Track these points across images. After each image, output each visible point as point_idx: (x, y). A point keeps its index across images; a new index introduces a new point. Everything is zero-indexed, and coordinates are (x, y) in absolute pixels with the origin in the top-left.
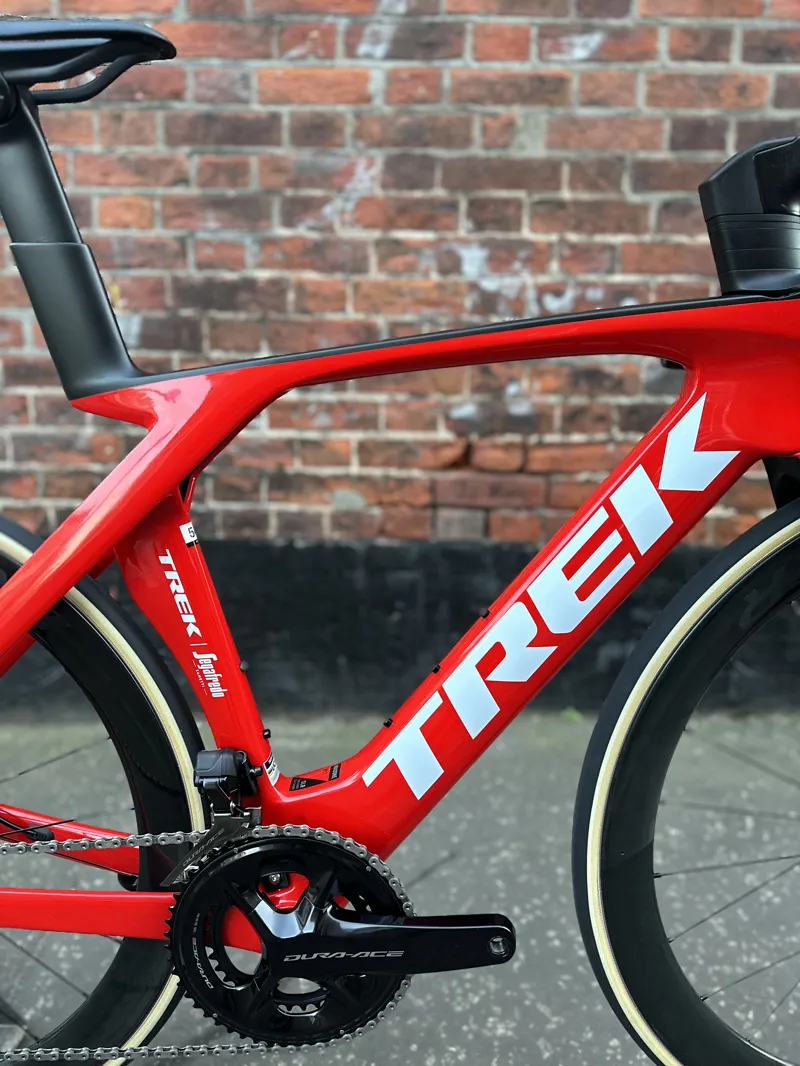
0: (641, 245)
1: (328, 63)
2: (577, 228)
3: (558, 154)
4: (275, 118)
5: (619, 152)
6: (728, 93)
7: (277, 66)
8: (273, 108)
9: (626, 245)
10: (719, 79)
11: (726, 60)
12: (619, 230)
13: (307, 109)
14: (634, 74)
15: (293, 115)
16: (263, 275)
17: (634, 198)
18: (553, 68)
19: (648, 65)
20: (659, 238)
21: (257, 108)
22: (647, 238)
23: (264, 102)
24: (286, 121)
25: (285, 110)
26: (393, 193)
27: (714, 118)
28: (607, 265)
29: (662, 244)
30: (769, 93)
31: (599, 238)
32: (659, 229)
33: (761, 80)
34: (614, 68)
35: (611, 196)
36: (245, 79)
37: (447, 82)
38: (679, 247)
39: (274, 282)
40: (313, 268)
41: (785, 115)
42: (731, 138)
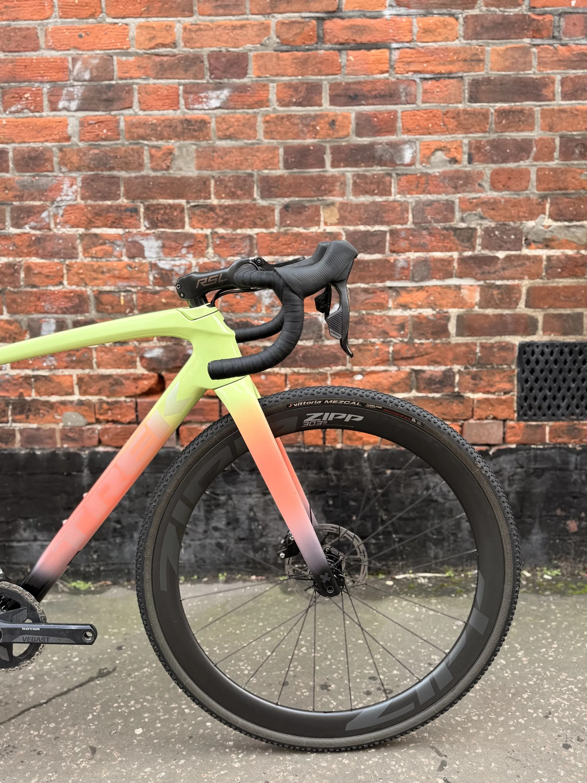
0: (271, 235)
1: (38, 114)
2: (224, 224)
3: (206, 173)
4: (3, 153)
5: (249, 171)
6: (322, 127)
7: (2, 117)
8: (1, 146)
9: (260, 235)
10: (316, 117)
11: (319, 104)
12: (254, 225)
13: (24, 146)
14: (254, 116)
15: (15, 150)
16: (1, 261)
17: (264, 203)
18: (197, 114)
19: (264, 110)
20: (282, 230)
22: (275, 230)
24: (11, 155)
25: (9, 147)
26: (90, 202)
28: (248, 250)
29: (286, 233)
30: (352, 127)
32: (282, 223)
33: (346, 117)
34: (240, 113)
35: (247, 201)
37: (122, 125)
39: (9, 266)
40: (37, 255)
41: (365, 140)
42: (328, 159)
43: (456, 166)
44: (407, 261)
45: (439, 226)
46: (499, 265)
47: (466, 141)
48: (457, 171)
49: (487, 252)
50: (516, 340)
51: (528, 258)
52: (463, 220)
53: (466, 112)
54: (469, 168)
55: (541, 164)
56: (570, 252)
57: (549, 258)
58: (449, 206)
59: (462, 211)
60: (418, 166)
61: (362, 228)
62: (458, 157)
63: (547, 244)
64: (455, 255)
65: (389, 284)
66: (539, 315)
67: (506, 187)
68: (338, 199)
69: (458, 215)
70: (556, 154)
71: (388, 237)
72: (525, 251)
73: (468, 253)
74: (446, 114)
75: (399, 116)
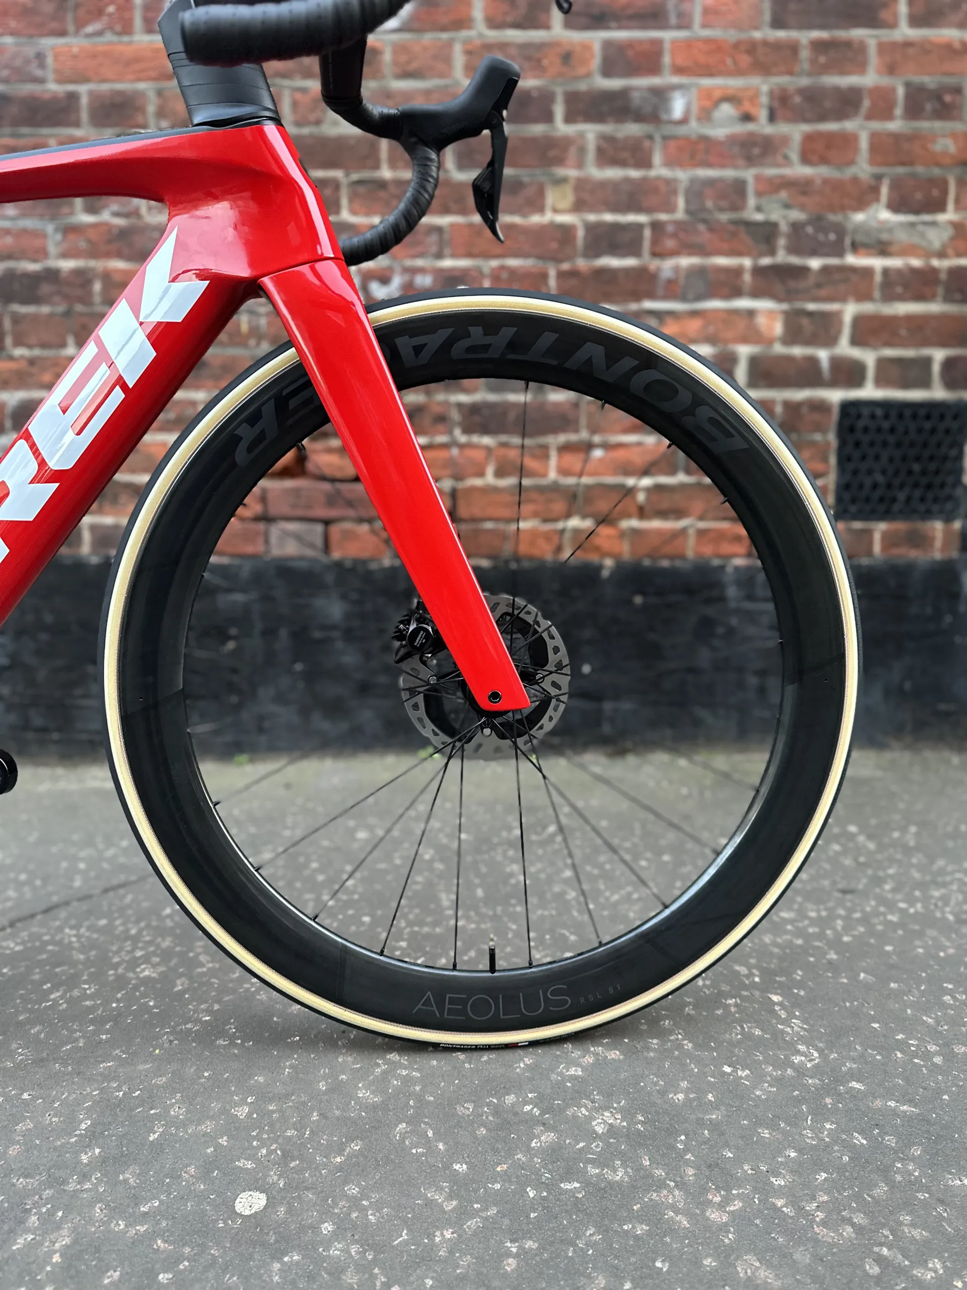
0: (471, 227)
1: (125, 39)
4: (73, 97)
6: (551, 61)
7: (74, 43)
8: (71, 88)
9: (452, 226)
10: (541, 46)
11: (547, 27)
13: (105, 87)
14: (450, 44)
15: (91, 93)
16: (67, 265)
17: (461, 177)
19: (464, 34)
21: (53, 87)
23: (60, 81)
24: (84, 101)
25: (83, 89)
27: (538, 89)
28: (434, 249)
30: (596, 62)
33: (587, 47)
34: (428, 38)
36: (40, 57)
38: (511, 229)
39: (78, 273)
40: (120, 255)
41: (615, 84)
42: (559, 110)
43: (750, 127)
44: (676, 269)
45: (724, 217)
46: (811, 280)
47: (765, 88)
48: (751, 134)
49: (795, 260)
50: (836, 396)
51: (853, 270)
52: (759, 209)
53: (765, 43)
54: (769, 130)
55: (876, 125)
56: (916, 263)
57: (886, 272)
58: (739, 187)
59: (759, 194)
60: (693, 124)
61: (609, 217)
62: (753, 111)
63: (883, 249)
64: (747, 262)
65: (648, 305)
66: (869, 357)
67: (824, 160)
68: (572, 173)
69: (752, 201)
70: (898, 111)
71: (647, 233)
72: (851, 260)
73: (766, 261)
74: (737, 45)
75: (667, 46)
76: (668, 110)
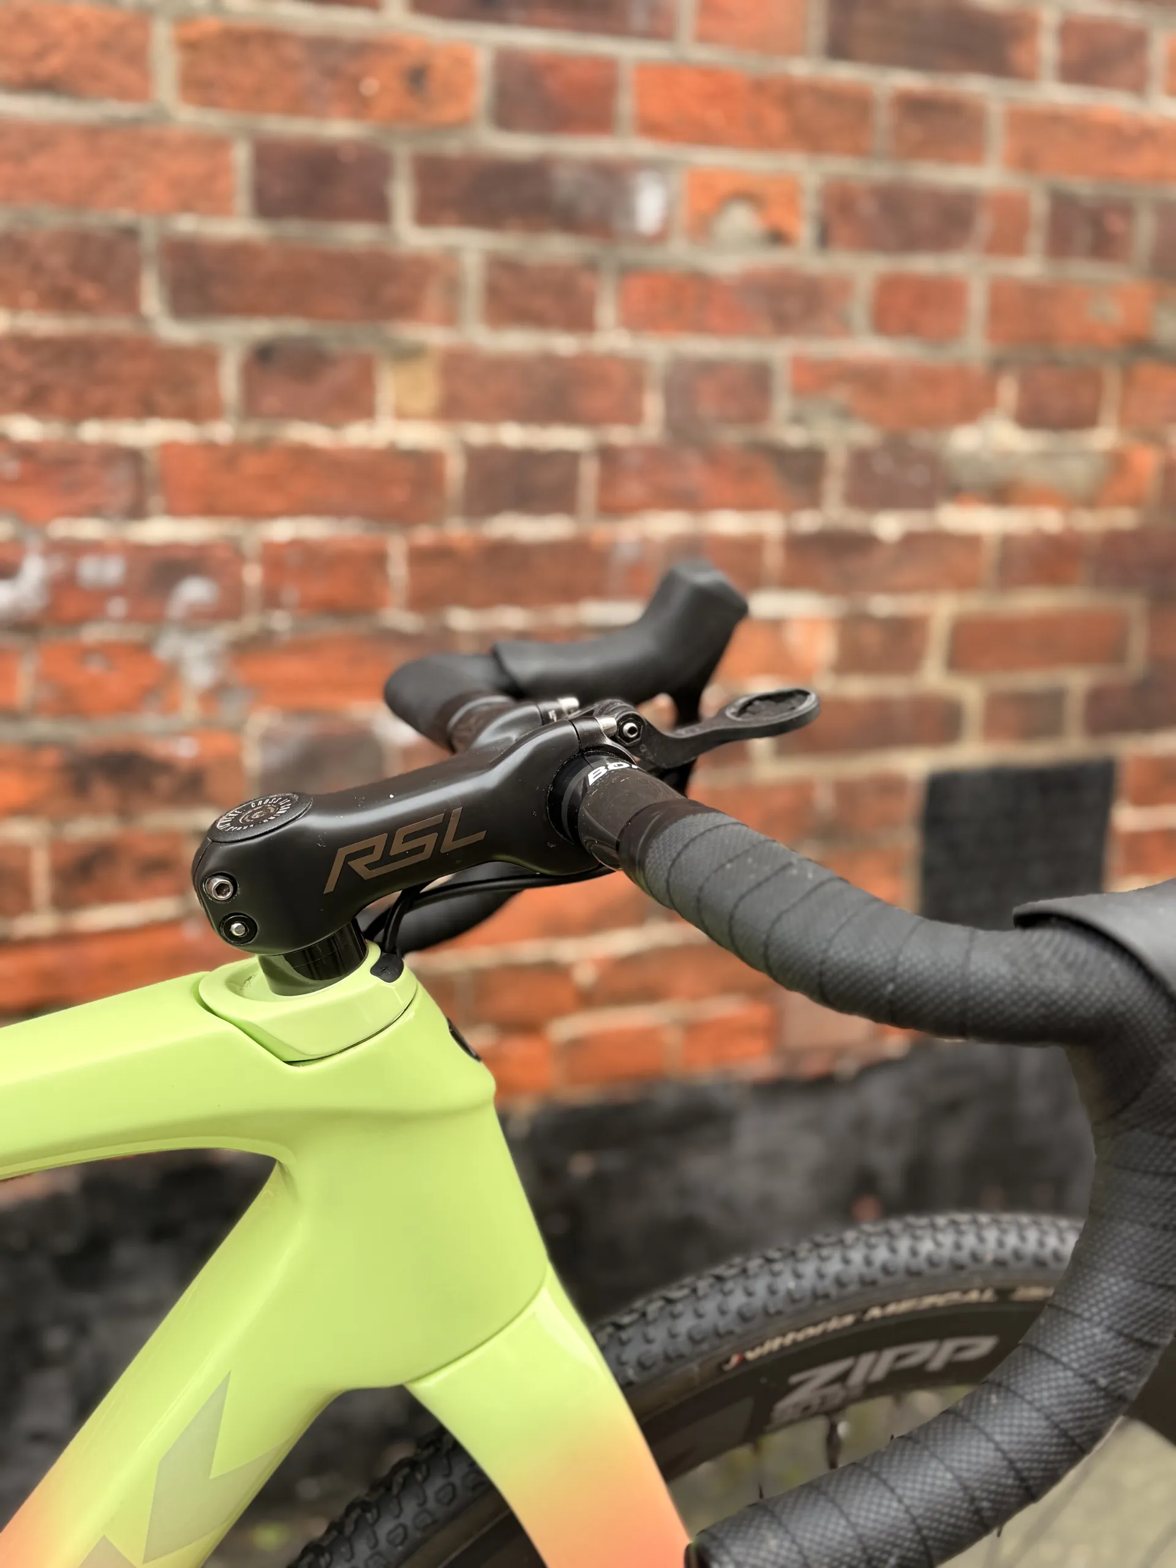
0: (210, 447)
5: (124, 216)
9: (168, 449)
10: (359, 48)
12: (146, 409)
17: (179, 333)
20: (253, 431)
22: (223, 431)
27: (356, 144)
28: (123, 497)
29: (262, 446)
30: (480, 94)
31: (92, 432)
32: (251, 408)
33: (460, 60)
35: (115, 325)
38: (304, 454)
41: (521, 146)
42: (402, 195)
43: (783, 257)
44: (645, 542)
45: (732, 437)
46: (882, 560)
47: (811, 179)
48: (783, 272)
49: (857, 519)
50: (916, 765)
51: (953, 538)
52: (798, 419)
53: (813, 89)
54: (817, 265)
55: (1000, 266)
56: (1051, 521)
57: (1004, 539)
58: (760, 378)
59: (800, 391)
60: (680, 244)
61: (511, 435)
62: (788, 225)
63: (1003, 494)
64: (773, 524)
65: (589, 613)
66: (971, 693)
67: (910, 328)
68: (434, 336)
69: (782, 404)
70: (1035, 239)
71: (589, 470)
72: (950, 516)
73: (807, 522)
74: (760, 87)
75: (627, 77)
76: (629, 212)
